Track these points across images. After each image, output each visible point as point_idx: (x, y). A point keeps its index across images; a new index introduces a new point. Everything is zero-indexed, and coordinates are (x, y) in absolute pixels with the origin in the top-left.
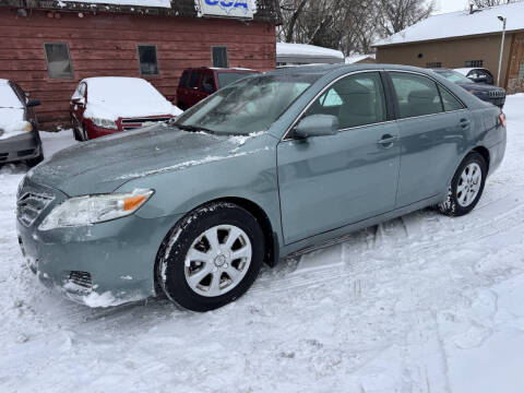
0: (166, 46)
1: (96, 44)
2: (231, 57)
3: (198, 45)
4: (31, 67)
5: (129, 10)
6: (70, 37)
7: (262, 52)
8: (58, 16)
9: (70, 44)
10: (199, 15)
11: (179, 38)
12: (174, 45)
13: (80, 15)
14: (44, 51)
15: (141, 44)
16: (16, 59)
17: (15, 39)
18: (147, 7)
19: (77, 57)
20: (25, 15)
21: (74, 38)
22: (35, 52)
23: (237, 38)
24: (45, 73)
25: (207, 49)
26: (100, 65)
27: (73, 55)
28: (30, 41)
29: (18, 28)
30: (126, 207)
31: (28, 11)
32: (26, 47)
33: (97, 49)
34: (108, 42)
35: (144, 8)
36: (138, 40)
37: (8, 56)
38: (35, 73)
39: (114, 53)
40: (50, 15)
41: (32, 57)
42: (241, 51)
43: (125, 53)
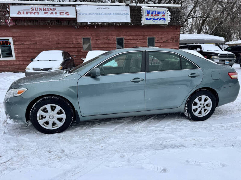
0: (128, 38)
1: (101, 38)
2: (157, 41)
3: (141, 37)
4: (77, 46)
5: (114, 24)
6: (91, 36)
7: (172, 39)
8: (88, 28)
9: (91, 38)
10: (142, 25)
11: (133, 35)
12: (131, 38)
13: (95, 27)
14: (82, 41)
15: (117, 37)
16: (73, 43)
17: (73, 37)
18: (120, 23)
19: (93, 43)
20: (77, 28)
21: (93, 36)
22: (79, 41)
23: (160, 33)
24: (82, 49)
25: (145, 39)
26: (101, 46)
27: (92, 42)
28: (78, 37)
29: (74, 33)
30: (18, 93)
31: (78, 26)
32: (76, 39)
33: (101, 40)
34: (105, 37)
35: (119, 23)
36: (116, 36)
37: (70, 43)
38: (79, 49)
39: (107, 41)
40: (85, 28)
41: (78, 43)
42: (161, 39)
43: (111, 41)
